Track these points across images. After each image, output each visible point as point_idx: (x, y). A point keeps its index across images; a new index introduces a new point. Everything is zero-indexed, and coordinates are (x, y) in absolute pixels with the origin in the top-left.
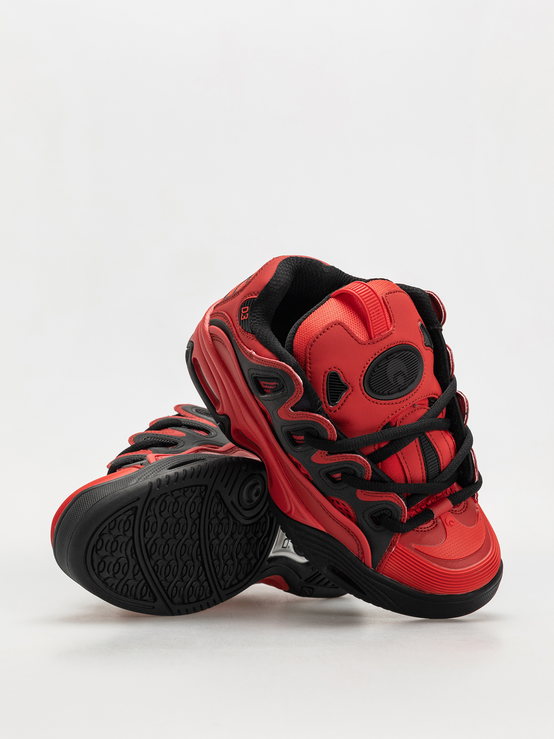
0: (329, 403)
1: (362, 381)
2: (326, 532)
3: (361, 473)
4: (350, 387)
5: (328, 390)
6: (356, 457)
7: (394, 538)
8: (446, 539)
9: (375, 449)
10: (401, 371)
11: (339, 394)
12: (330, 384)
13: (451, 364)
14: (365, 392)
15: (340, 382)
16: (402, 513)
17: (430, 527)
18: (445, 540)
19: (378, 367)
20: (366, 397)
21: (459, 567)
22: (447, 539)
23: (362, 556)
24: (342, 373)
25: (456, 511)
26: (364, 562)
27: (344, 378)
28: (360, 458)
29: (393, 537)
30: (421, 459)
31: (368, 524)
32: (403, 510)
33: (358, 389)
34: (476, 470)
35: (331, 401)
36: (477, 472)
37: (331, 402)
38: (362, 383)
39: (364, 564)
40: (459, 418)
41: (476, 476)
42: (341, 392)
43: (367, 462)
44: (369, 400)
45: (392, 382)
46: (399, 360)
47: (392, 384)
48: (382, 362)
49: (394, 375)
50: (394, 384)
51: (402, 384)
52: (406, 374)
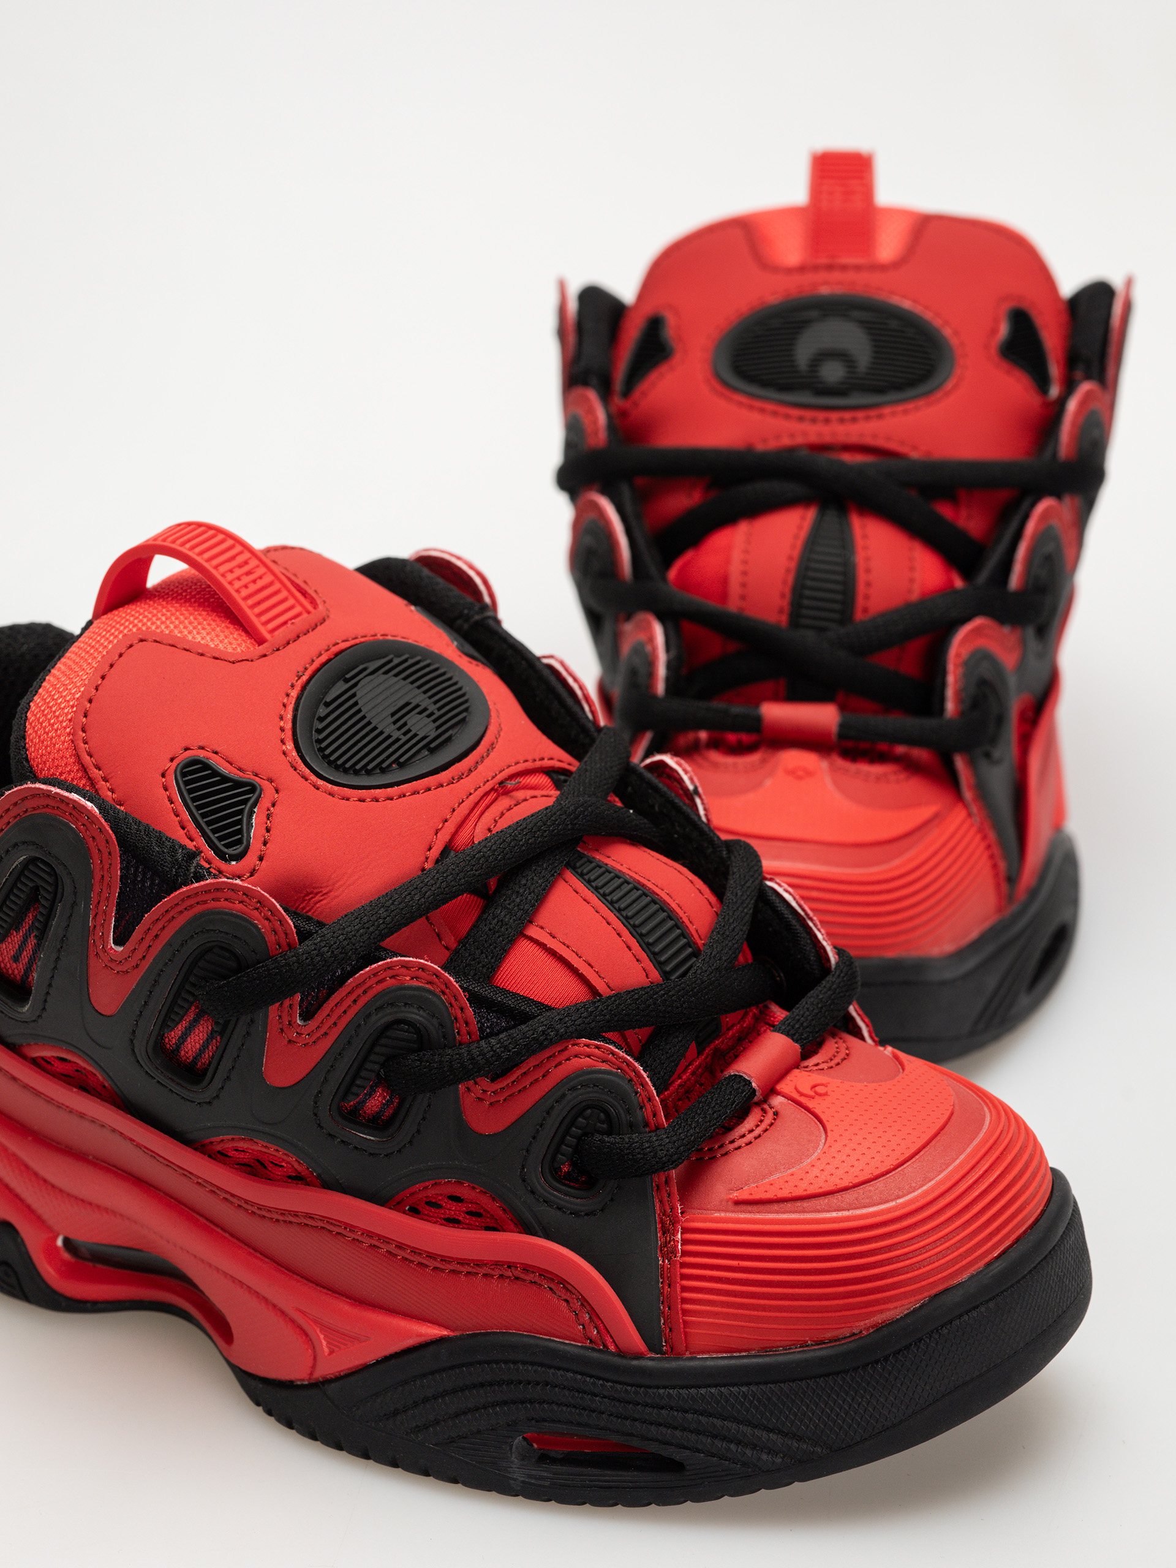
0: (222, 856)
1: (294, 754)
2: (452, 1334)
3: (435, 1022)
4: (266, 784)
5: (199, 819)
6: (390, 967)
7: (661, 1201)
8: (826, 1132)
9: (447, 948)
10: (408, 704)
11: (240, 817)
12: (194, 800)
13: (575, 686)
14: (320, 782)
15: (225, 779)
16: (637, 1093)
17: (758, 1126)
18: (827, 1136)
19: (327, 705)
20: (330, 794)
21: (914, 1185)
22: (829, 1131)
23: (598, 1332)
24: (216, 753)
25: (817, 1065)
26: (616, 1346)
27: (231, 764)
28: (406, 966)
29: (656, 1201)
30: (610, 921)
31: (559, 1208)
32: (635, 1079)
33: (289, 778)
34: (811, 924)
35: (225, 846)
36: (819, 930)
37: (227, 848)
38: (298, 759)
39: (621, 1353)
40: (679, 810)
41: (825, 943)
42: (243, 809)
43: (432, 965)
44: (348, 799)
45: (396, 734)
46: (386, 676)
47: (398, 740)
48: (333, 690)
49: (393, 715)
50: (404, 739)
51: (433, 734)
52: (428, 707)
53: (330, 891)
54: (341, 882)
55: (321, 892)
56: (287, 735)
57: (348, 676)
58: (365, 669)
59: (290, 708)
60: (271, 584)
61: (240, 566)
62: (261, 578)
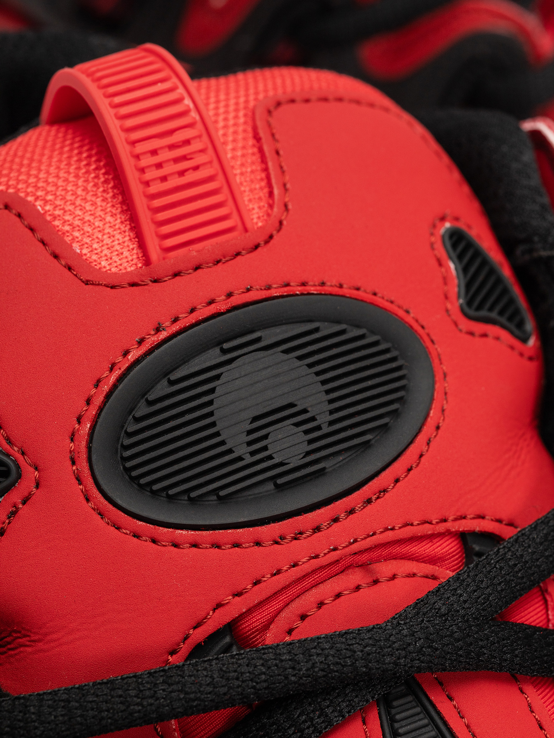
4: (29, 470)
19: (173, 381)
44: (118, 528)
45: (242, 450)
46: (286, 356)
47: (240, 459)
48: (196, 360)
49: (255, 419)
50: (249, 460)
51: (294, 463)
52: (317, 417)
53: (39, 641)
54: (55, 636)
55: (29, 636)
56: (88, 413)
57: (226, 346)
58: (259, 339)
59: (117, 373)
60: (210, 179)
61: (172, 147)
62: (196, 168)
